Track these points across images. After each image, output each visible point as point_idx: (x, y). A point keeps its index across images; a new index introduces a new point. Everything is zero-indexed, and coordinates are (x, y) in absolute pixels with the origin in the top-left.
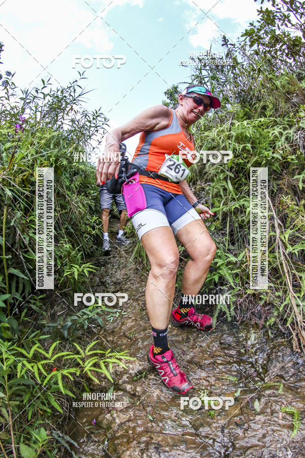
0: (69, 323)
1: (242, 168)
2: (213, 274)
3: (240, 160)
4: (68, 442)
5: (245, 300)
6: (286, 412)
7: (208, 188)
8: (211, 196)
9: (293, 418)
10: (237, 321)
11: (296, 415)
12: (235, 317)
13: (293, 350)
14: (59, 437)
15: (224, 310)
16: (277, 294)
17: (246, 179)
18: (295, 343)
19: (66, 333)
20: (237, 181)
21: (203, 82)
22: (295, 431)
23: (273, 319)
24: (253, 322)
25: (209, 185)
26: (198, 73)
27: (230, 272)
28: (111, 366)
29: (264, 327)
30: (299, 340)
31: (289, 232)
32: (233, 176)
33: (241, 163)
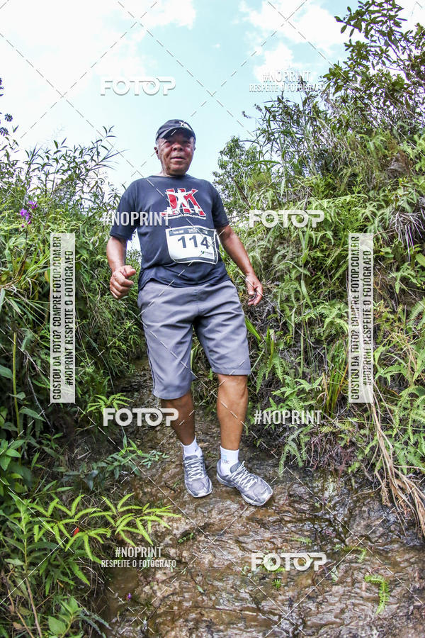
0: (96, 472)
1: (321, 263)
2: (279, 407)
3: (318, 253)
4: (97, 622)
5: (322, 440)
6: (370, 581)
7: (275, 290)
8: (279, 301)
9: (379, 589)
10: (311, 467)
11: (383, 585)
12: (309, 462)
13: (382, 504)
14: (86, 615)
15: (293, 453)
16: (362, 432)
17: (326, 277)
18: (385, 495)
19: (91, 484)
20: (314, 280)
21: (272, 138)
22: (382, 605)
23: (357, 465)
24: (332, 468)
25: (276, 285)
26: (265, 126)
27: (302, 404)
28: (150, 524)
29: (346, 473)
30: (390, 491)
31: (381, 349)
32: (308, 274)
33: (319, 257)
